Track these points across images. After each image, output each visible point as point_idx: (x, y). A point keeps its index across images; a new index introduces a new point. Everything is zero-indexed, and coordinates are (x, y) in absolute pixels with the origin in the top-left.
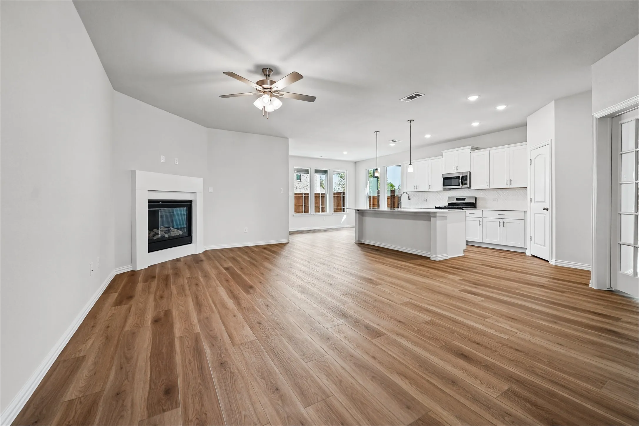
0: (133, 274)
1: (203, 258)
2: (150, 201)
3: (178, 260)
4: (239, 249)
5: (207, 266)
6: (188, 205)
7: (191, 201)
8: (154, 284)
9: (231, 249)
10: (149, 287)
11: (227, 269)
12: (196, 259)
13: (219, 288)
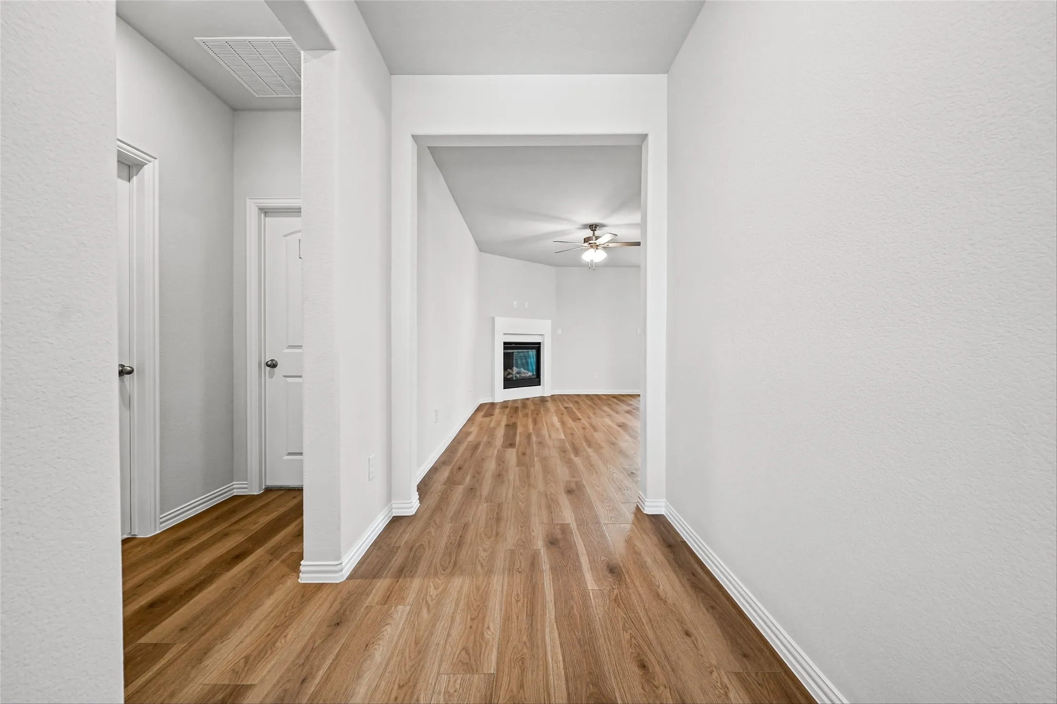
0: (493, 405)
1: (549, 399)
2: (505, 343)
3: (528, 399)
4: (587, 396)
5: (550, 405)
6: (537, 347)
7: (539, 344)
8: (507, 410)
9: (578, 395)
10: (504, 412)
11: (566, 408)
12: (543, 400)
13: (554, 417)
